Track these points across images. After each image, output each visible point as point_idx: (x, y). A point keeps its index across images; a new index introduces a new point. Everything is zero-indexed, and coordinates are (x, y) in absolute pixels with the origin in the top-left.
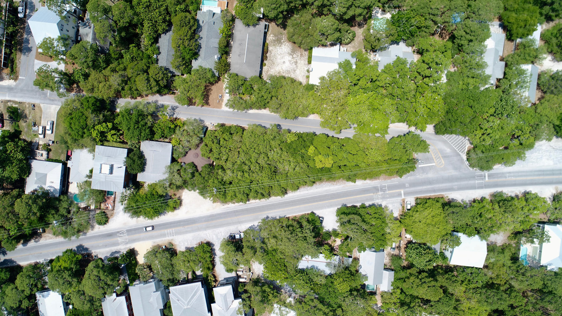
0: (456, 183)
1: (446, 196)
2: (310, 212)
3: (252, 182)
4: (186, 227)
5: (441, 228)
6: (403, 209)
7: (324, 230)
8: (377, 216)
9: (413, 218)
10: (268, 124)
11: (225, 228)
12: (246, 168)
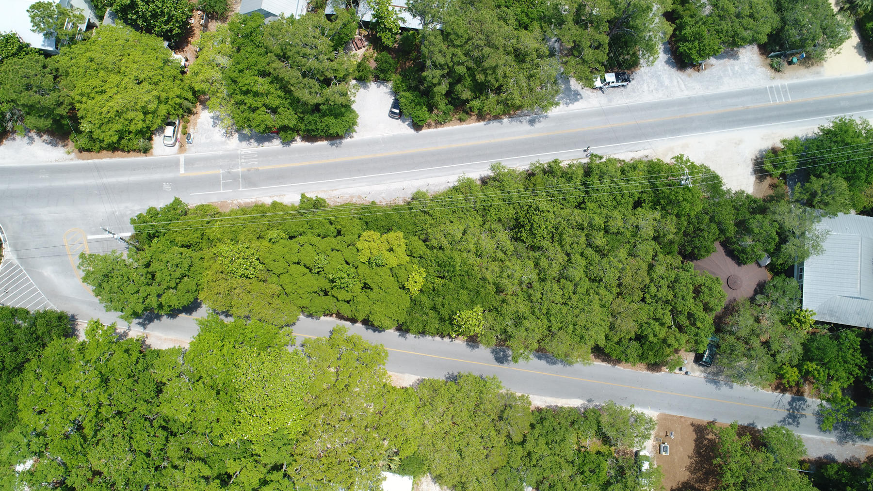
0: (40, 185)
1: (73, 155)
2: (425, 131)
3: (580, 204)
4: (740, 108)
5: (83, 61)
6: (185, 128)
7: (390, 85)
8: (250, 100)
9: (156, 93)
10: (534, 367)
11: (641, 101)
12: (600, 240)
